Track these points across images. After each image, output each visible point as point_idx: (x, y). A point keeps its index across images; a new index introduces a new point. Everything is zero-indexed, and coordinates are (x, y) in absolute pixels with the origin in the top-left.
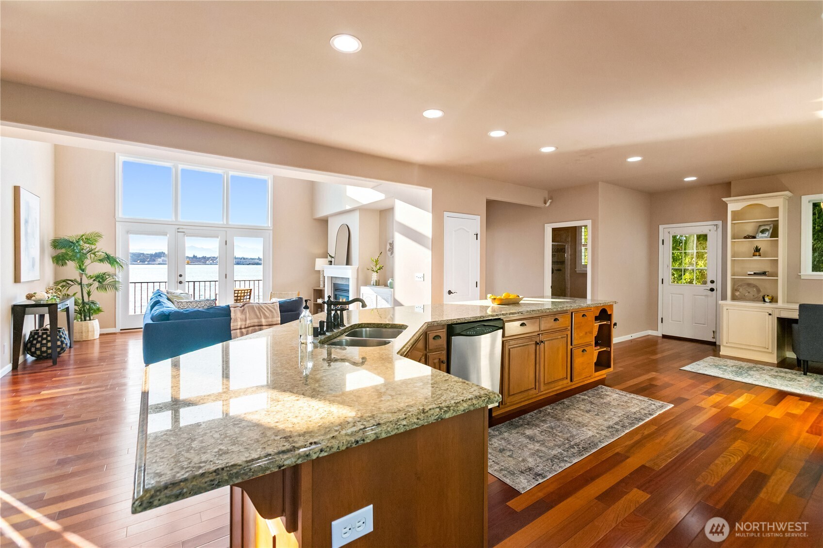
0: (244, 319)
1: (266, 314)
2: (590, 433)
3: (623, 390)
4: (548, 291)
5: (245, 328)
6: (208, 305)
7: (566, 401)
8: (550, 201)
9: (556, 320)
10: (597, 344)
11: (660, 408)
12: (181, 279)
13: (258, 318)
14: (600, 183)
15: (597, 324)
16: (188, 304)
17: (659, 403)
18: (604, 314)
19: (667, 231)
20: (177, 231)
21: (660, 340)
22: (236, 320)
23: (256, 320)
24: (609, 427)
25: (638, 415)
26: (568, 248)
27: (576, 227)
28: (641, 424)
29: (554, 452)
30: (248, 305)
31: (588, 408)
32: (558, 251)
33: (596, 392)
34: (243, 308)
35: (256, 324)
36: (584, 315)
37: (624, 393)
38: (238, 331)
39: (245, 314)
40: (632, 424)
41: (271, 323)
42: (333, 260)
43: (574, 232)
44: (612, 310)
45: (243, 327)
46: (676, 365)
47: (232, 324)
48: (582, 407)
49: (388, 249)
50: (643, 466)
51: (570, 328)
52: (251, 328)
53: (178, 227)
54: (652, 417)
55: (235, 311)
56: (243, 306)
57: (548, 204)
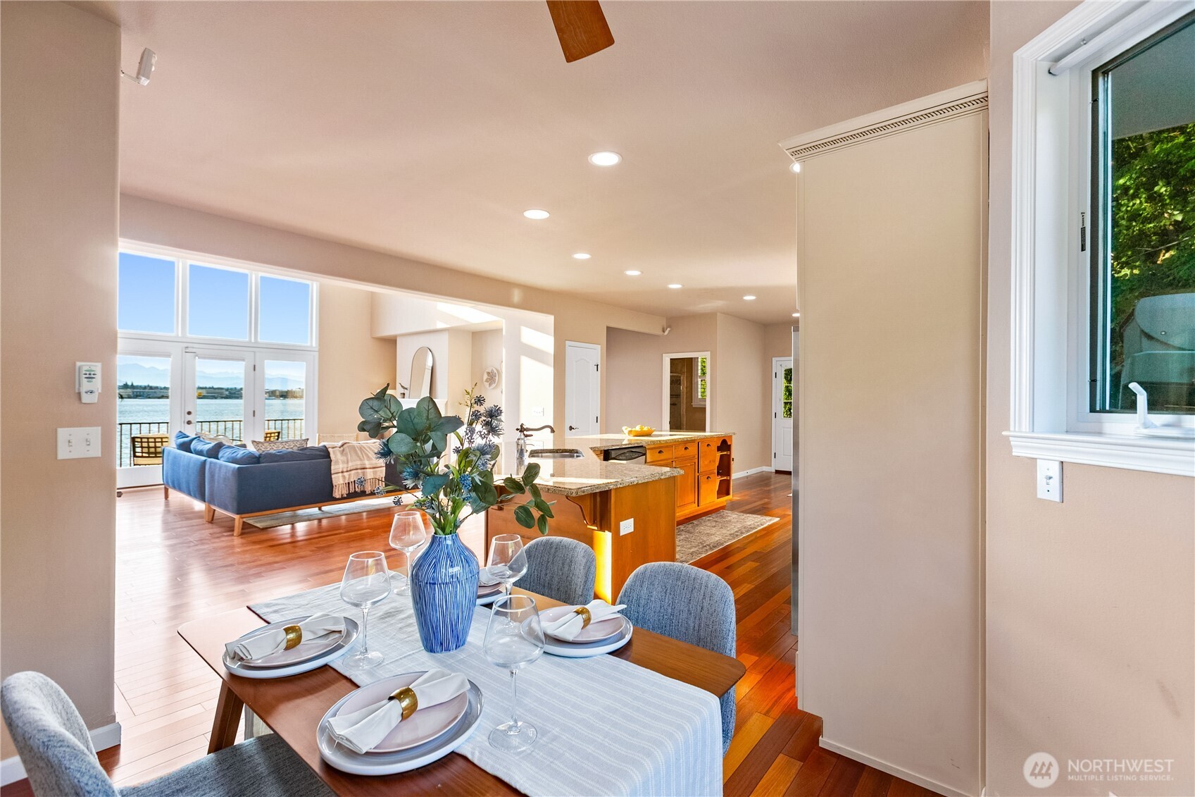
0: (346, 461)
1: (370, 455)
2: (717, 539)
3: (742, 512)
4: (666, 425)
5: (347, 471)
6: (299, 446)
7: (695, 522)
8: (668, 329)
9: (686, 448)
10: (718, 474)
11: (768, 521)
12: (189, 418)
13: (361, 460)
14: (718, 314)
15: (719, 454)
16: (260, 445)
17: (768, 518)
18: (725, 445)
19: (779, 363)
20: (184, 350)
21: (773, 475)
22: (337, 462)
23: (359, 463)
24: (731, 534)
25: (752, 526)
26: (684, 379)
27: (692, 358)
28: (754, 531)
29: (692, 550)
30: (348, 444)
31: (714, 525)
32: (675, 382)
33: (719, 515)
34: (342, 448)
35: (359, 467)
36: (708, 445)
37: (742, 514)
38: (340, 475)
39: (346, 455)
40: (748, 531)
41: (375, 466)
42: (406, 391)
43: (690, 363)
44: (731, 441)
45: (345, 470)
46: (785, 493)
47: (332, 467)
48: (709, 525)
49: (485, 379)
50: (756, 552)
51: (697, 456)
52: (353, 472)
53: (186, 345)
54: (762, 527)
55: (333, 451)
56: (342, 446)
57: (666, 333)
